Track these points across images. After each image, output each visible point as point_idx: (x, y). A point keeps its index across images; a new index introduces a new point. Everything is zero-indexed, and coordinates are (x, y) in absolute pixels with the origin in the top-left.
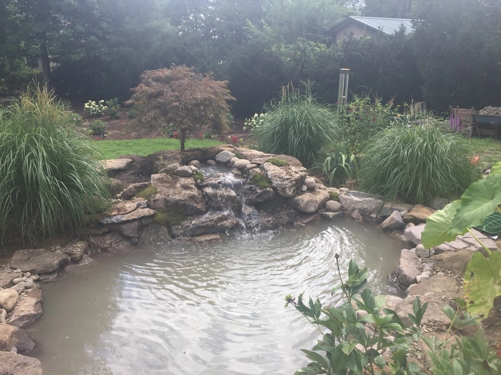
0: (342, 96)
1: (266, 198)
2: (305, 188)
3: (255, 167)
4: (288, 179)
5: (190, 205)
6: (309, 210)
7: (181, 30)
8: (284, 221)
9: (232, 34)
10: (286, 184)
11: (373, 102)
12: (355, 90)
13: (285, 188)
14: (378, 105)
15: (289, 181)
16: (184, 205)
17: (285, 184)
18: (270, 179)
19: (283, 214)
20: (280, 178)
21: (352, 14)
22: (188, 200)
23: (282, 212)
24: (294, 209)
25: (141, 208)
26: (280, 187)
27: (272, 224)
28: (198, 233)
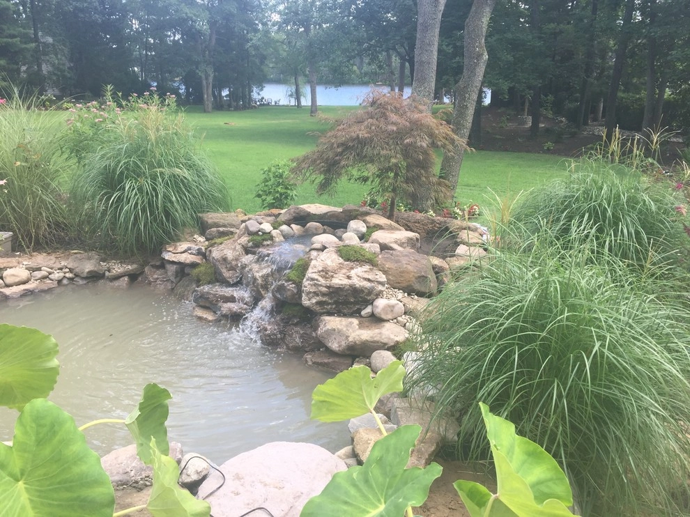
2: (366, 311)
5: (218, 268)
8: (292, 343)
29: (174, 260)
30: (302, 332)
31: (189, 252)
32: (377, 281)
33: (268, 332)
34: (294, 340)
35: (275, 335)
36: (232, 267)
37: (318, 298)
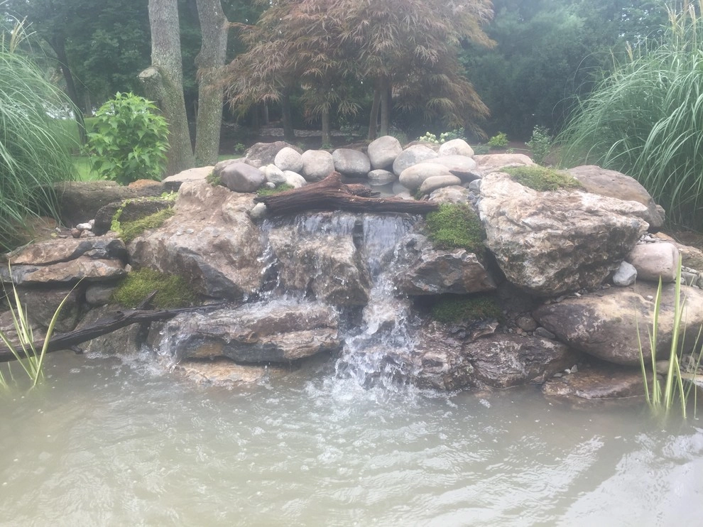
1: (448, 283)
2: (627, 272)
3: (451, 185)
4: (538, 228)
5: (208, 269)
6: (615, 353)
8: (505, 374)
10: (528, 246)
13: (522, 257)
15: (541, 235)
16: (195, 266)
17: (522, 242)
18: (483, 223)
19: (508, 349)
20: (511, 221)
22: (206, 253)
23: (503, 343)
24: (555, 338)
25: (88, 256)
26: (506, 252)
27: (444, 374)
28: (199, 354)
29: (52, 277)
30: (518, 347)
31: (91, 253)
32: (633, 213)
33: (446, 367)
34: (509, 367)
35: (462, 368)
36: (243, 258)
37: (556, 265)
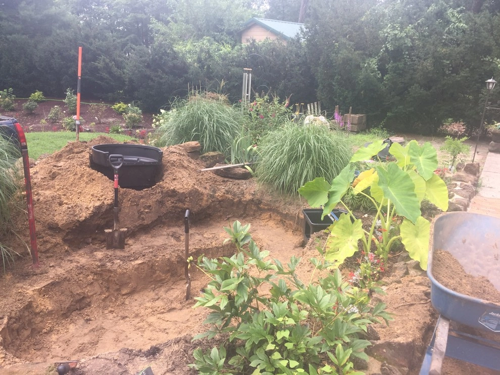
0: (246, 94)
7: (82, 19)
9: (138, 27)
11: (271, 100)
12: (257, 88)
14: (276, 103)
21: (257, 16)
